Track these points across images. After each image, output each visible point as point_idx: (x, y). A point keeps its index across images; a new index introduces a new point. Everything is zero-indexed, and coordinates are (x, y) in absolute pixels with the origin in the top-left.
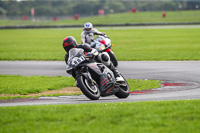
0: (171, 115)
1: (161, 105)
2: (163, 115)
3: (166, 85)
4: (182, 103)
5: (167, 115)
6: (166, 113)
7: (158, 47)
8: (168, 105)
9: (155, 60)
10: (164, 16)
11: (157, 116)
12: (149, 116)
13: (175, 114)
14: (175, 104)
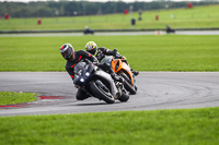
0: (50, 130)
1: (39, 120)
2: (42, 131)
3: (43, 98)
4: (62, 118)
5: (46, 131)
6: (44, 128)
7: (34, 56)
8: (46, 119)
9: (31, 70)
10: (39, 22)
11: (34, 131)
12: (26, 132)
13: (54, 129)
14: (54, 118)
